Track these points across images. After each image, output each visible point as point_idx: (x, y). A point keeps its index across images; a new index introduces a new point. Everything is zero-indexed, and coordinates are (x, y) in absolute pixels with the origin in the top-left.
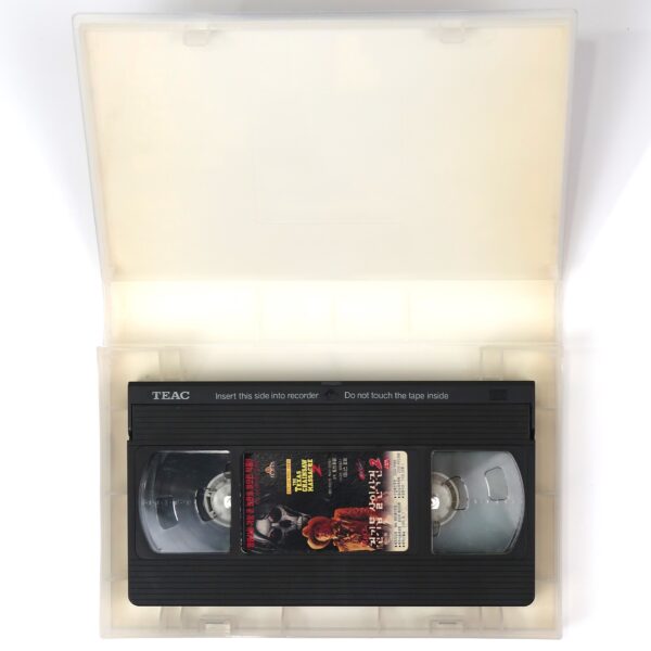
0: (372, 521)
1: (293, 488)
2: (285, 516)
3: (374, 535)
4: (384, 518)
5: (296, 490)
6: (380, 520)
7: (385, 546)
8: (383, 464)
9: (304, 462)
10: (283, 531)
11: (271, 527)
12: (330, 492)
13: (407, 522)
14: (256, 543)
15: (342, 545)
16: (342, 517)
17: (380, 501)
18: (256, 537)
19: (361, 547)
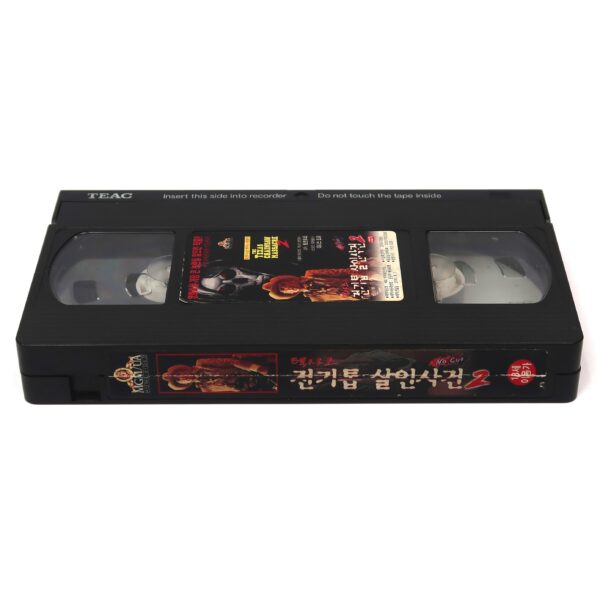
0: (354, 278)
1: (252, 256)
2: (240, 275)
3: (357, 289)
4: (369, 276)
5: (256, 257)
6: (364, 278)
7: (372, 297)
8: (366, 239)
9: (267, 239)
10: (237, 286)
11: (222, 283)
12: (299, 258)
13: (400, 279)
14: (200, 295)
15: (315, 296)
16: (315, 275)
17: (364, 264)
18: (200, 291)
19: (341, 298)
